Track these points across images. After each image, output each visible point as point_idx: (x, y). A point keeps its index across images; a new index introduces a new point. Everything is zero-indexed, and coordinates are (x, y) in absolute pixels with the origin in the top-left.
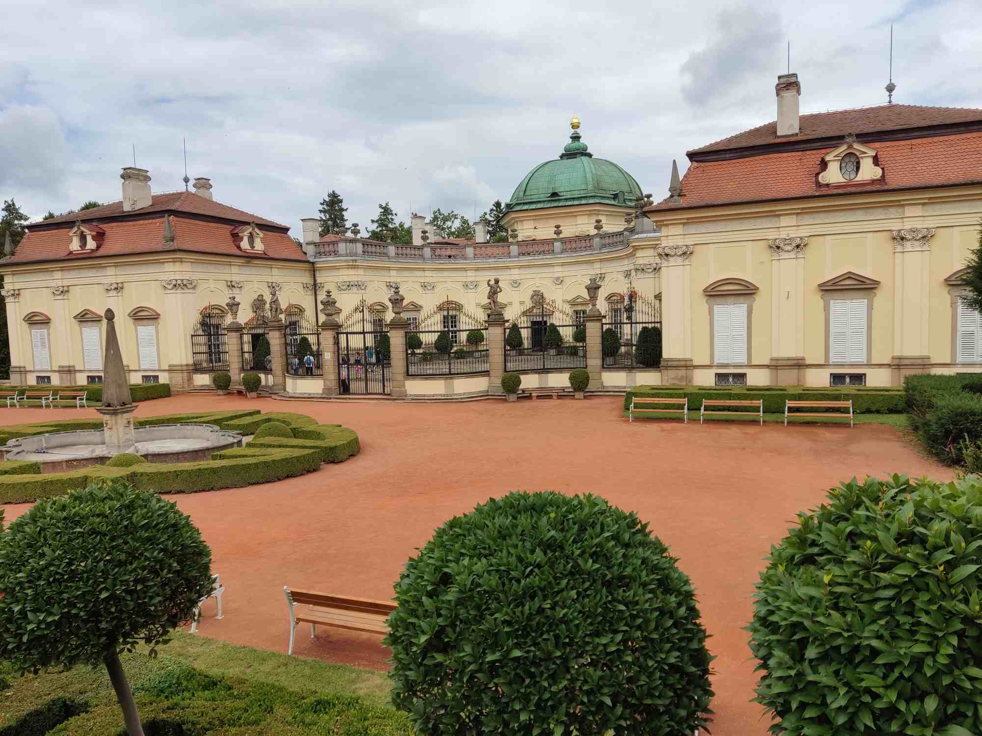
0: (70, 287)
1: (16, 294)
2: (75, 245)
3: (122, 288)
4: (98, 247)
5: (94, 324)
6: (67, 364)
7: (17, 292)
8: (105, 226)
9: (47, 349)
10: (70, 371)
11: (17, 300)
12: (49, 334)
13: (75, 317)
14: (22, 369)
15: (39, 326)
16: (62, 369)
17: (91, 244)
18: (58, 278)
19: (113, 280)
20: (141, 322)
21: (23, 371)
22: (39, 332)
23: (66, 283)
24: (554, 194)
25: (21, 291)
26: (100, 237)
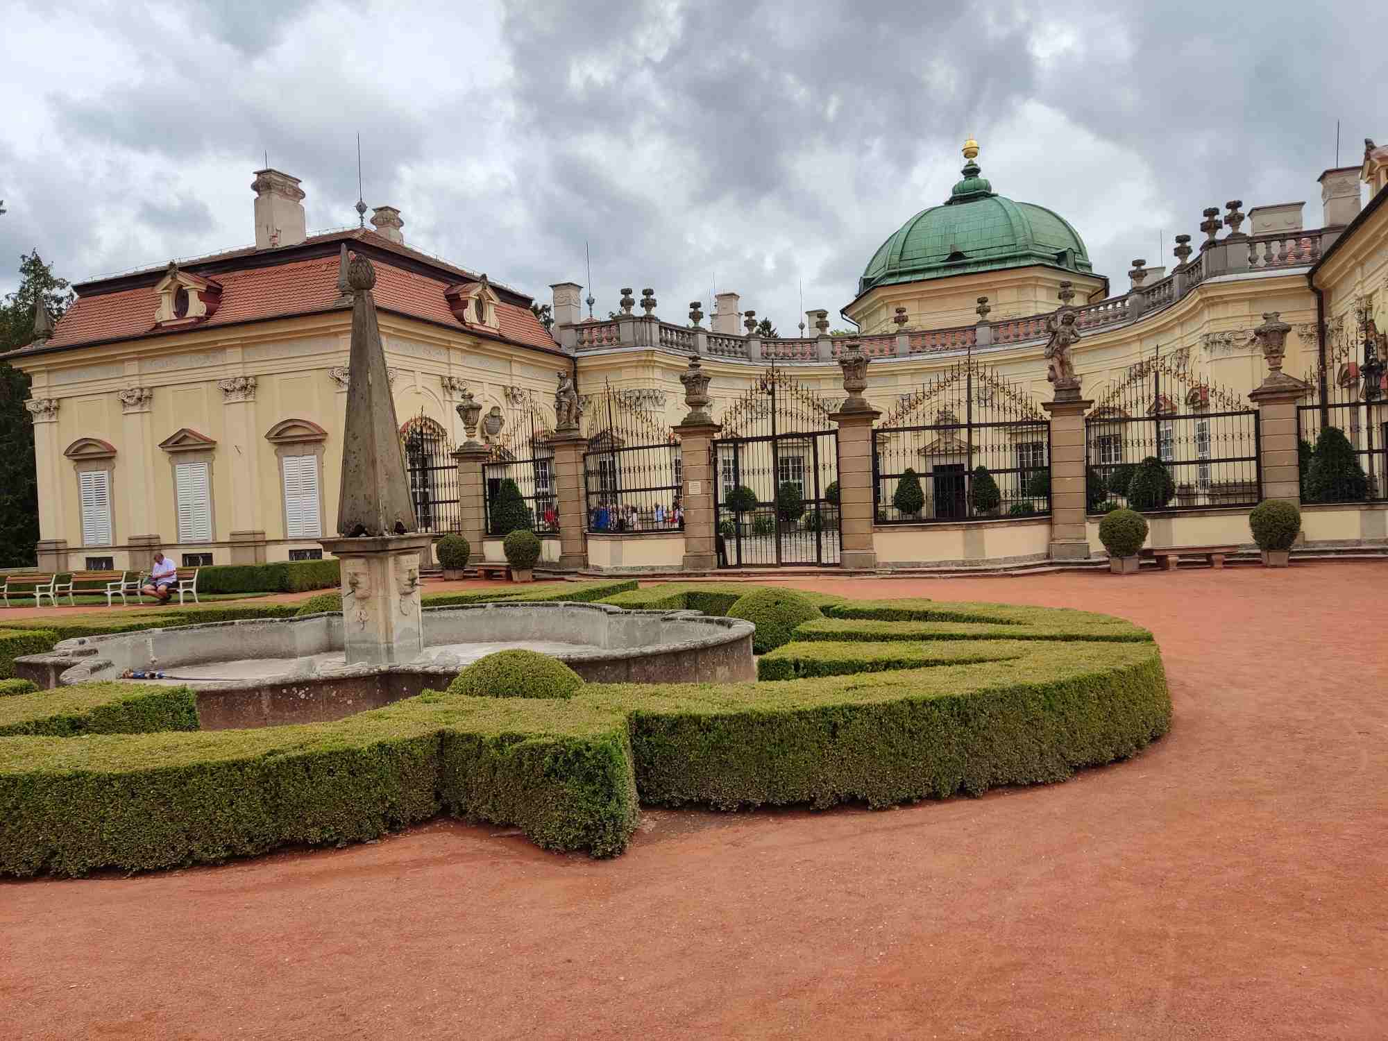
0: (155, 390)
1: (53, 408)
2: (166, 312)
3: (254, 387)
4: (210, 313)
5: (200, 456)
6: (146, 534)
7: (54, 404)
8: (220, 278)
9: (108, 506)
10: (151, 548)
11: (53, 419)
12: (112, 481)
13: (163, 445)
14: (61, 546)
15: (94, 464)
16: (135, 543)
17: (196, 308)
18: (132, 375)
19: (238, 372)
20: (288, 449)
21: (61, 550)
22: (93, 475)
23: (148, 382)
24: (956, 256)
25: (65, 403)
26: (213, 295)
